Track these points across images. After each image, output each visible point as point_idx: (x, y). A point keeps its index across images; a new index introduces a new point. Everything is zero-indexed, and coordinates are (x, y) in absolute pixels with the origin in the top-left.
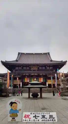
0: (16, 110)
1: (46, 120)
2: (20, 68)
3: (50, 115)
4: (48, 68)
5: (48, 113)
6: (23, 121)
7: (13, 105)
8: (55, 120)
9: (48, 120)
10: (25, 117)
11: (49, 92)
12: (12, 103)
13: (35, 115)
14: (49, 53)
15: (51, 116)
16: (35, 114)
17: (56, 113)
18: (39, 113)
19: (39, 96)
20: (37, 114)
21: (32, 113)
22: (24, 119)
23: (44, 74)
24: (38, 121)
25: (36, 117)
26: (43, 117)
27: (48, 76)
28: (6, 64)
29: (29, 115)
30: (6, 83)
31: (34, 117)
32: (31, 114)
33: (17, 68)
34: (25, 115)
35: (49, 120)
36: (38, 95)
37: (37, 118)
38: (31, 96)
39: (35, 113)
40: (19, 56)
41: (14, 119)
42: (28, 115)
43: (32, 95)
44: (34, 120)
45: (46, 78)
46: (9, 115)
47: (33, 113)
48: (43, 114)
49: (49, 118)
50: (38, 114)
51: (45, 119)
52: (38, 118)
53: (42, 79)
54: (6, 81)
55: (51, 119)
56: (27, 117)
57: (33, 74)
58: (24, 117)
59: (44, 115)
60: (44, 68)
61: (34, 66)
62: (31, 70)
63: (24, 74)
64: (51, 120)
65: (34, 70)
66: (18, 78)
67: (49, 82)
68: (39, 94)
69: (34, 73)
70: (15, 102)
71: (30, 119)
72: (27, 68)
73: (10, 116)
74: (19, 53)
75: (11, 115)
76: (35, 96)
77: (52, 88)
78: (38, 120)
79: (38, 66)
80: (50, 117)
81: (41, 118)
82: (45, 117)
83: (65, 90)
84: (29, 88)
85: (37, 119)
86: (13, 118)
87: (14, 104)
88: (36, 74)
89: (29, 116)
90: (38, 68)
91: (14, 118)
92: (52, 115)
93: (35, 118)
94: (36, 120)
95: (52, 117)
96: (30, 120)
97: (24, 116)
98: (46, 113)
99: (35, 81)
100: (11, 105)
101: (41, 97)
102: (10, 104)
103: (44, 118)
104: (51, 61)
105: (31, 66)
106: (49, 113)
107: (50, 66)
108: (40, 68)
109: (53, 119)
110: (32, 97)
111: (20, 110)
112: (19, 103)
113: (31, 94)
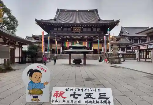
0: (40, 83)
1: (94, 102)
2: (60, 29)
3: (100, 94)
4: (95, 30)
5: (97, 89)
6: (52, 103)
7: (34, 74)
8: (109, 103)
9: (97, 102)
10: (56, 95)
11: (95, 58)
12: (31, 72)
13: (75, 93)
14: (96, 10)
15: (102, 95)
16: (74, 91)
17: (111, 89)
18: (81, 88)
19: (82, 63)
20: (77, 90)
21: (69, 90)
22: (54, 98)
23: (89, 37)
24: (79, 104)
25: (76, 96)
26: (89, 95)
27: (94, 40)
28: (42, 24)
29: (64, 92)
30: (41, 46)
31: (71, 95)
32: (67, 90)
33: (55, 29)
34: (56, 92)
35: (100, 102)
37: (77, 98)
38: (72, 63)
39: (74, 88)
40: (58, 14)
41: (36, 99)
42: (60, 92)
43: (74, 62)
44: (72, 101)
45: (92, 42)
46: (28, 91)
47: (70, 88)
48: (87, 92)
49: (99, 98)
50: (79, 91)
51: (92, 100)
52: (79, 97)
53: (86, 43)
54: (41, 44)
55: (103, 100)
56: (59, 95)
57: (75, 37)
58: (54, 96)
59: (90, 92)
60: (89, 30)
61: (76, 26)
62: (73, 33)
63: (65, 37)
64: (103, 102)
65: (76, 33)
66: (56, 42)
67: (95, 47)
68: (83, 60)
69: (77, 36)
70: (38, 69)
71: (65, 99)
72: (68, 30)
73: (29, 93)
74: (58, 10)
75: (31, 91)
76: (77, 62)
77: (98, 55)
78: (79, 102)
79: (81, 26)
80: (100, 96)
81: (85, 98)
82: (91, 96)
83: (115, 57)
84: (70, 53)
85: (78, 100)
86: (34, 97)
87: (36, 72)
88: (79, 37)
89: (63, 94)
90: (82, 30)
91: (37, 97)
92: (105, 94)
93: (74, 97)
94: (76, 101)
95: (105, 96)
96: (64, 101)
97: (53, 93)
98: (94, 89)
99: (78, 44)
100: (31, 75)
101: (85, 64)
102: (28, 73)
103: (90, 98)
104: (99, 20)
105: (73, 26)
106: (99, 90)
107: (97, 28)
108: (85, 30)
109: (106, 101)
110: (74, 63)
111: (47, 83)
112: (45, 71)
113: (72, 60)
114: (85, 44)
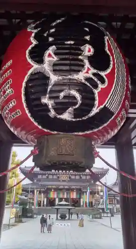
2: (44, 177)
4: (84, 177)
33: (40, 177)
36: (66, 217)
45: (81, 192)
53: (75, 193)
57: (62, 187)
60: (78, 177)
61: (63, 174)
62: (59, 181)
63: (50, 187)
65: (63, 181)
68: (67, 215)
72: (54, 178)
76: (63, 217)
84: (57, 209)
88: (66, 187)
90: (70, 178)
101: (69, 219)
105: (59, 175)
110: (60, 218)
113: (59, 215)
114: (73, 194)
